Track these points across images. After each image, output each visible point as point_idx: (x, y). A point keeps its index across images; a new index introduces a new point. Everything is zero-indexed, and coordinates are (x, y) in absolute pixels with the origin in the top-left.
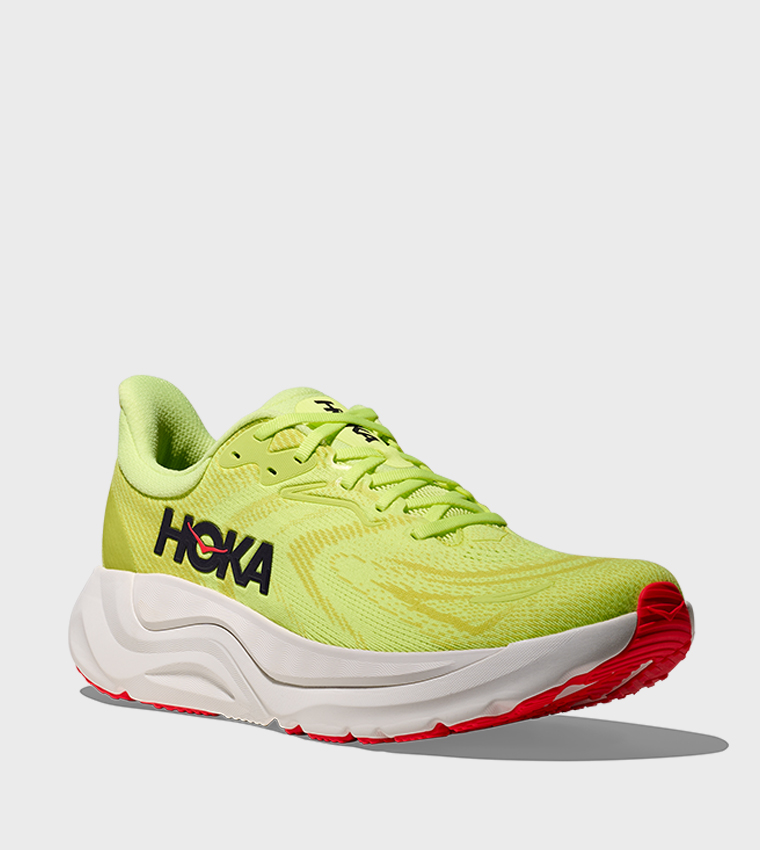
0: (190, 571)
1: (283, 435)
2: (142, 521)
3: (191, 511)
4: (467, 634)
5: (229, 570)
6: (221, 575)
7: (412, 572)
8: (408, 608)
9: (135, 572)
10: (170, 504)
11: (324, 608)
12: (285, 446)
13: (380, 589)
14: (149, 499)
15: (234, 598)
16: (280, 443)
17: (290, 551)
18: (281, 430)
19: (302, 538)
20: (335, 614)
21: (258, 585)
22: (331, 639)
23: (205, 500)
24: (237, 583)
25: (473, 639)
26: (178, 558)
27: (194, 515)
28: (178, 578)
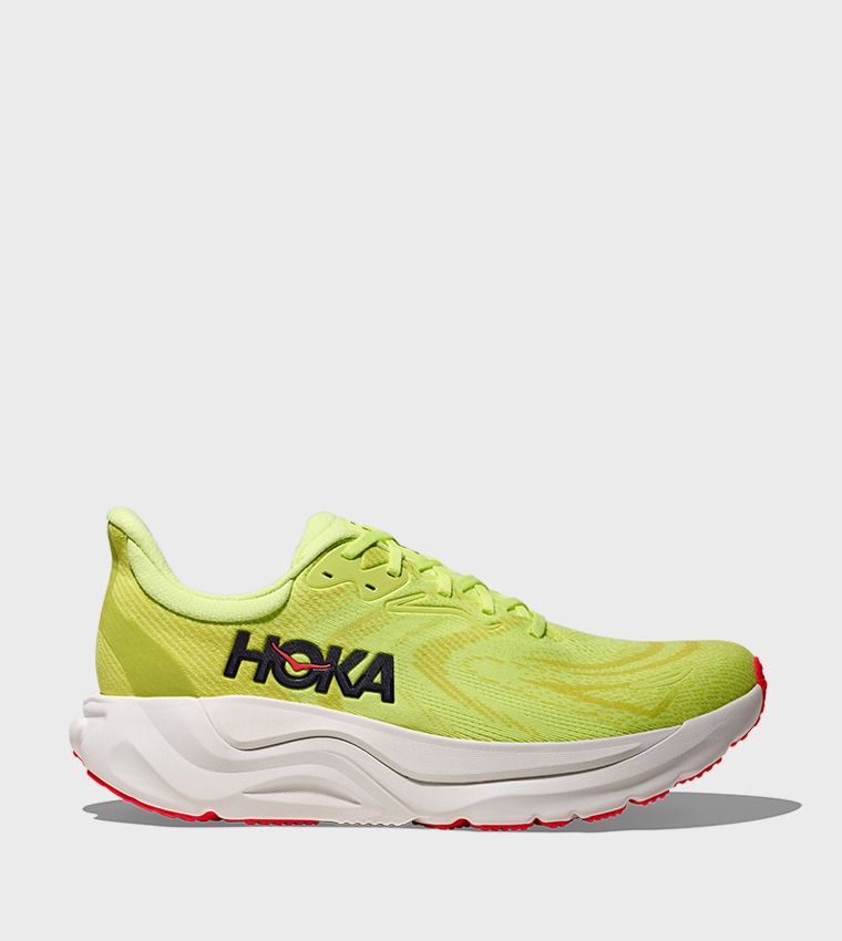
0: (278, 690)
1: (371, 553)
2: (201, 647)
3: (277, 632)
4: (646, 717)
5: (334, 684)
6: (322, 689)
7: (555, 668)
8: (574, 700)
9: (197, 697)
10: (244, 627)
11: (477, 709)
12: (376, 562)
13: (532, 685)
14: (211, 626)
15: (342, 709)
16: (370, 560)
17: (415, 660)
18: (368, 548)
19: (425, 646)
20: (494, 713)
21: (378, 695)
22: (494, 736)
23: (295, 621)
24: (345, 695)
25: (651, 721)
26: (259, 678)
27: (282, 635)
28: (261, 698)
